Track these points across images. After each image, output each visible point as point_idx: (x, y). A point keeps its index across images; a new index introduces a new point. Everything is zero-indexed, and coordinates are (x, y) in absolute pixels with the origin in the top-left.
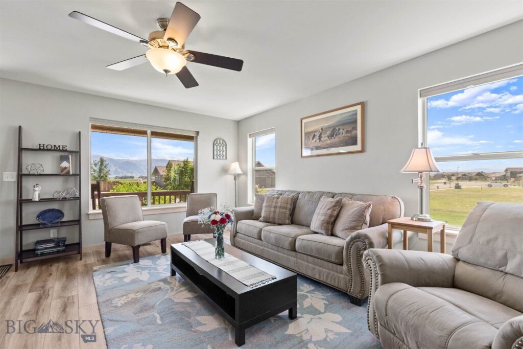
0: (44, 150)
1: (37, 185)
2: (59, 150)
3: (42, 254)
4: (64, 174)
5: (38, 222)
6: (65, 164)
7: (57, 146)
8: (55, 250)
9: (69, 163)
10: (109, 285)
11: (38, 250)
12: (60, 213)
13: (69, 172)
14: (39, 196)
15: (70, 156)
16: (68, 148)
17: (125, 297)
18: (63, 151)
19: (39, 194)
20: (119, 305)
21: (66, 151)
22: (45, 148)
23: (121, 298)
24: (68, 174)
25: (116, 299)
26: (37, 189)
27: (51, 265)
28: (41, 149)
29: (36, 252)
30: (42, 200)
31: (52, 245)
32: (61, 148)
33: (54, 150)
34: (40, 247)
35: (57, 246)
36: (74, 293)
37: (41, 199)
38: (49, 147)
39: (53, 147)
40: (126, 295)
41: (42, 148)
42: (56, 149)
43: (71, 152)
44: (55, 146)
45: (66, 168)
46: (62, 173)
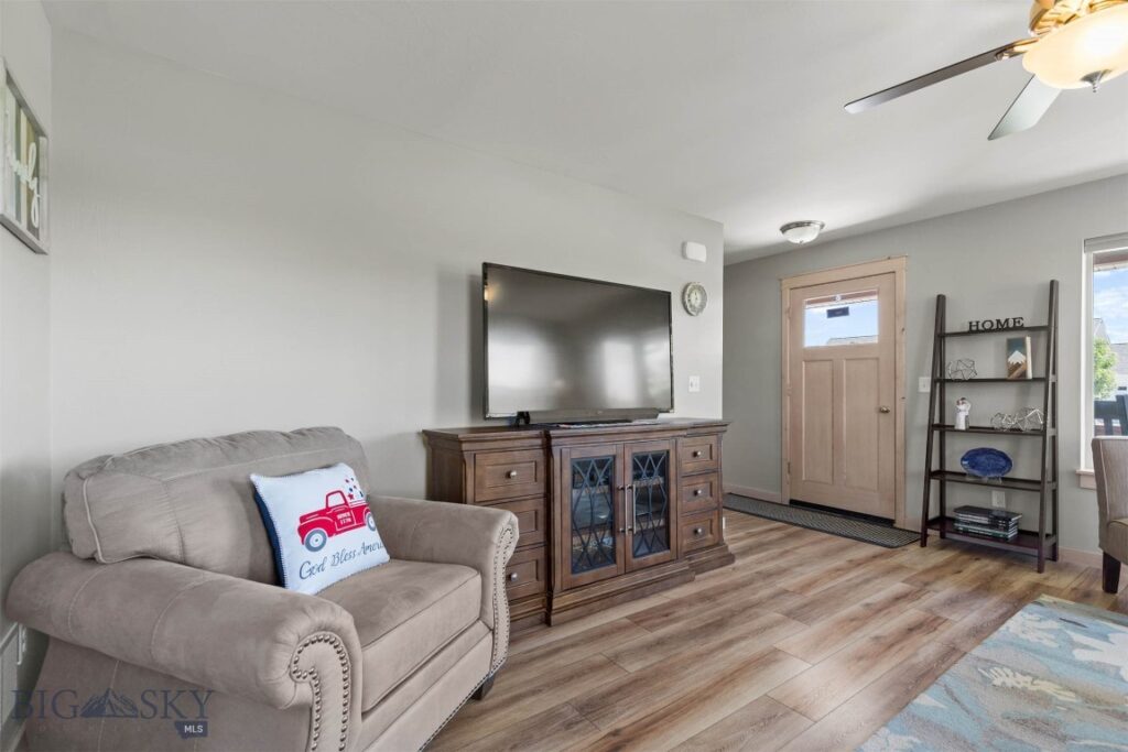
0: (978, 331)
1: (963, 399)
2: (1008, 329)
3: (966, 533)
4: (1016, 377)
5: (962, 470)
6: (1017, 357)
7: (1003, 322)
8: (988, 531)
9: (1025, 354)
10: (1028, 640)
11: (958, 521)
12: (1005, 460)
13: (1024, 373)
14: (967, 422)
15: (1028, 340)
16: (1027, 323)
17: (1029, 679)
18: (1015, 329)
19: (967, 417)
20: (997, 682)
21: (1022, 328)
22: (980, 328)
23: (1018, 675)
24: (1022, 378)
25: (1005, 669)
26: (962, 407)
27: (977, 559)
28: (974, 331)
29: (956, 524)
30: (972, 430)
31: (984, 520)
32: (1011, 325)
33: (998, 330)
34: (962, 517)
35: (993, 524)
36: (953, 617)
37: (971, 427)
38: (987, 326)
39: (995, 323)
40: (1035, 677)
41: (974, 328)
42: (1001, 328)
43: (1033, 330)
44: (998, 321)
45: (1018, 365)
46: (1011, 377)
